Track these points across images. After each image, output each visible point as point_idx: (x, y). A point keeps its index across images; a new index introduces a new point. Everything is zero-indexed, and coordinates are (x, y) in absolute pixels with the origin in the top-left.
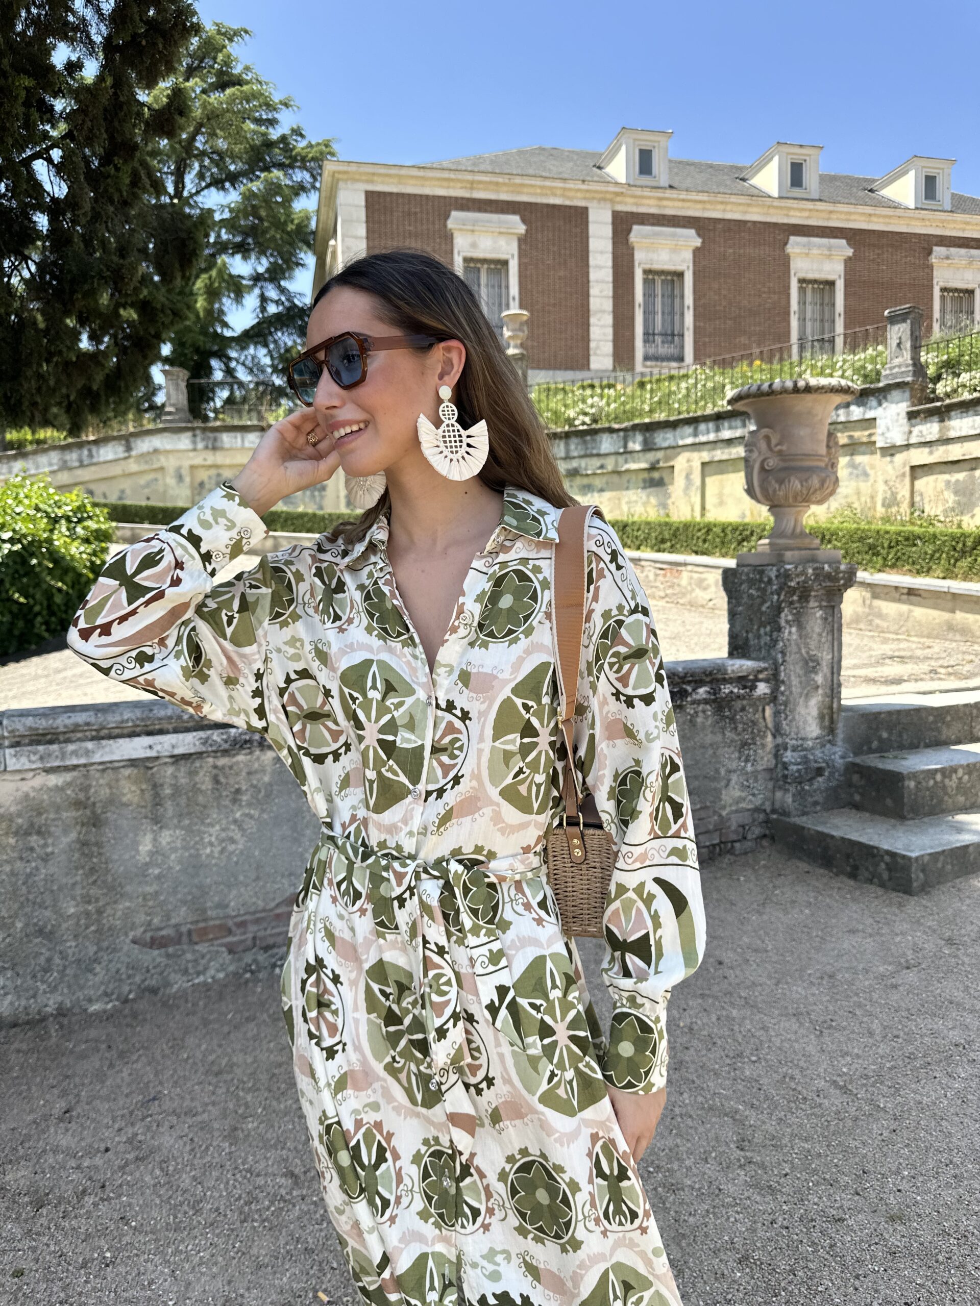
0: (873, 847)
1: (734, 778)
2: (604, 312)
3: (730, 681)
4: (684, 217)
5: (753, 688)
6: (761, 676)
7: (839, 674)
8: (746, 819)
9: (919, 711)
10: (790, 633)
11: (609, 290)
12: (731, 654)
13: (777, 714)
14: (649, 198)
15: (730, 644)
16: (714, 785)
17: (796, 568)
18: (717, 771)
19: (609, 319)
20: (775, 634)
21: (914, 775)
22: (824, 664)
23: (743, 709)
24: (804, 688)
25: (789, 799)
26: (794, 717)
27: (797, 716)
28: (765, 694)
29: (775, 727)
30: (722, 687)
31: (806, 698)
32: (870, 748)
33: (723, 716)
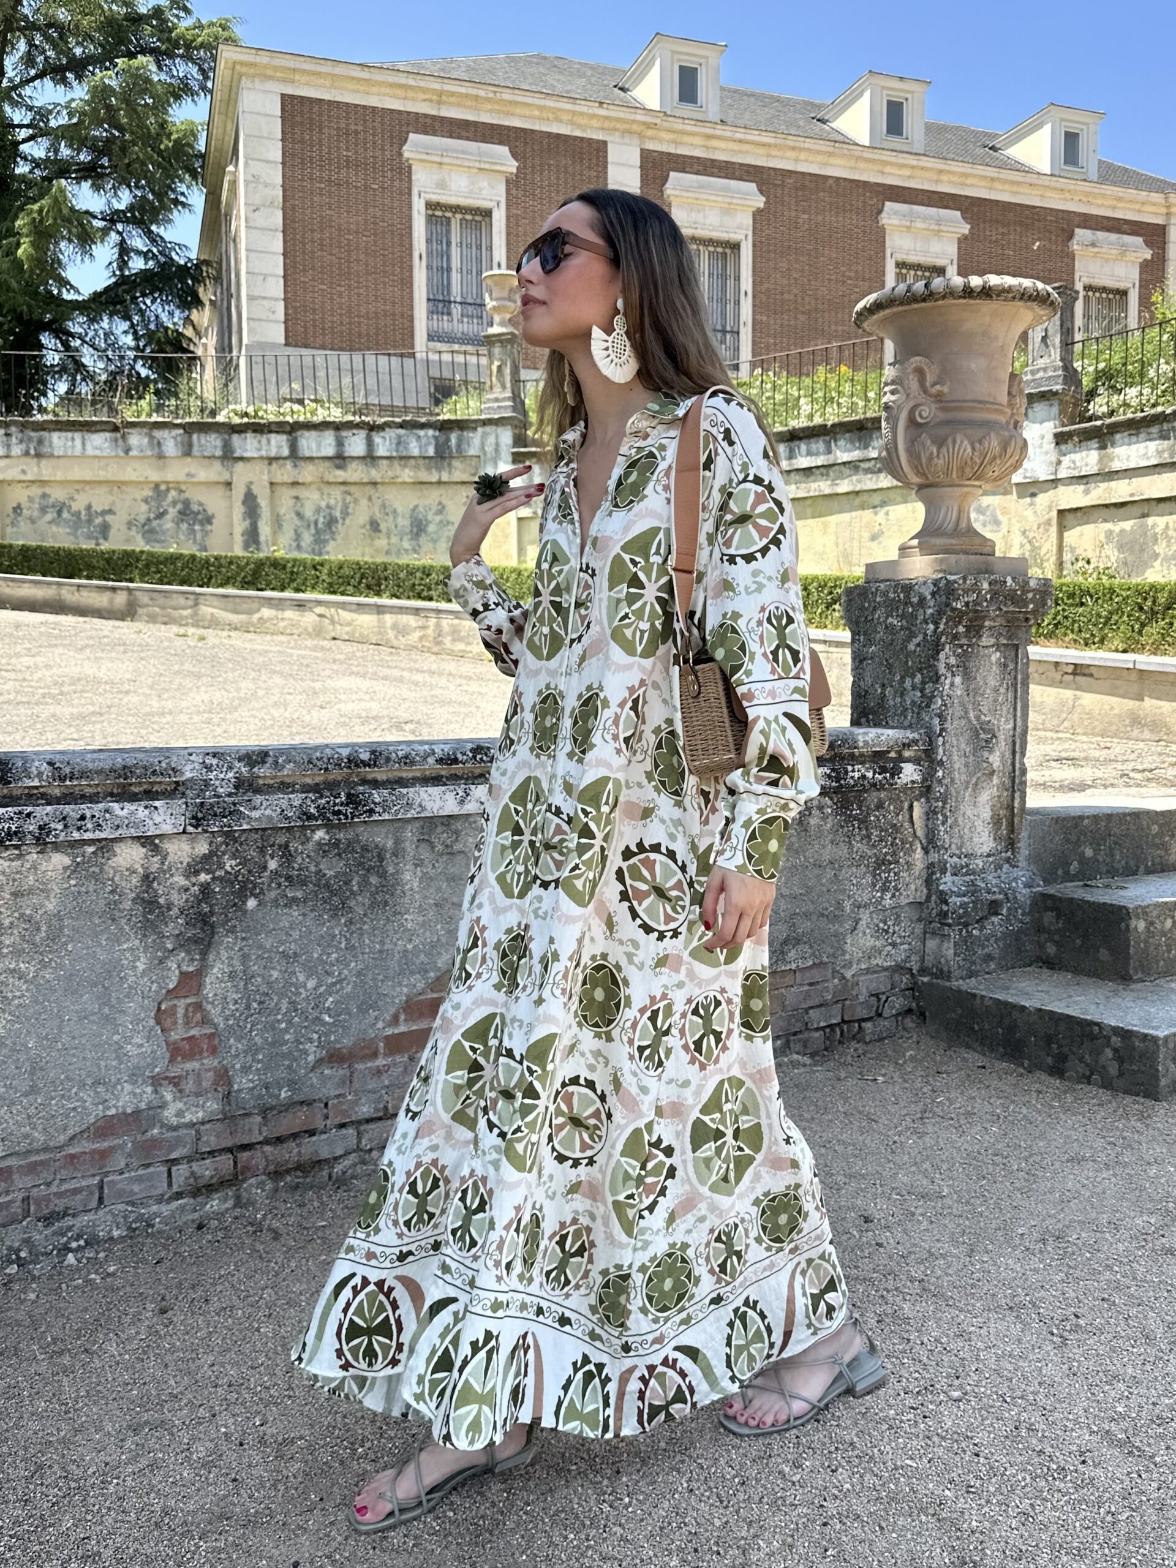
0: (1092, 1024)
1: (865, 916)
3: (861, 759)
5: (896, 771)
6: (907, 754)
7: (1023, 754)
8: (882, 983)
9: (1136, 815)
10: (952, 684)
12: (855, 722)
13: (930, 814)
15: (854, 707)
16: (834, 928)
17: (965, 579)
18: (839, 905)
20: (929, 687)
21: (1143, 911)
22: (1001, 737)
23: (880, 806)
24: (971, 775)
25: (949, 951)
26: (956, 820)
27: (960, 819)
28: (913, 782)
29: (927, 836)
30: (850, 768)
31: (974, 790)
32: (1067, 873)
33: (850, 816)
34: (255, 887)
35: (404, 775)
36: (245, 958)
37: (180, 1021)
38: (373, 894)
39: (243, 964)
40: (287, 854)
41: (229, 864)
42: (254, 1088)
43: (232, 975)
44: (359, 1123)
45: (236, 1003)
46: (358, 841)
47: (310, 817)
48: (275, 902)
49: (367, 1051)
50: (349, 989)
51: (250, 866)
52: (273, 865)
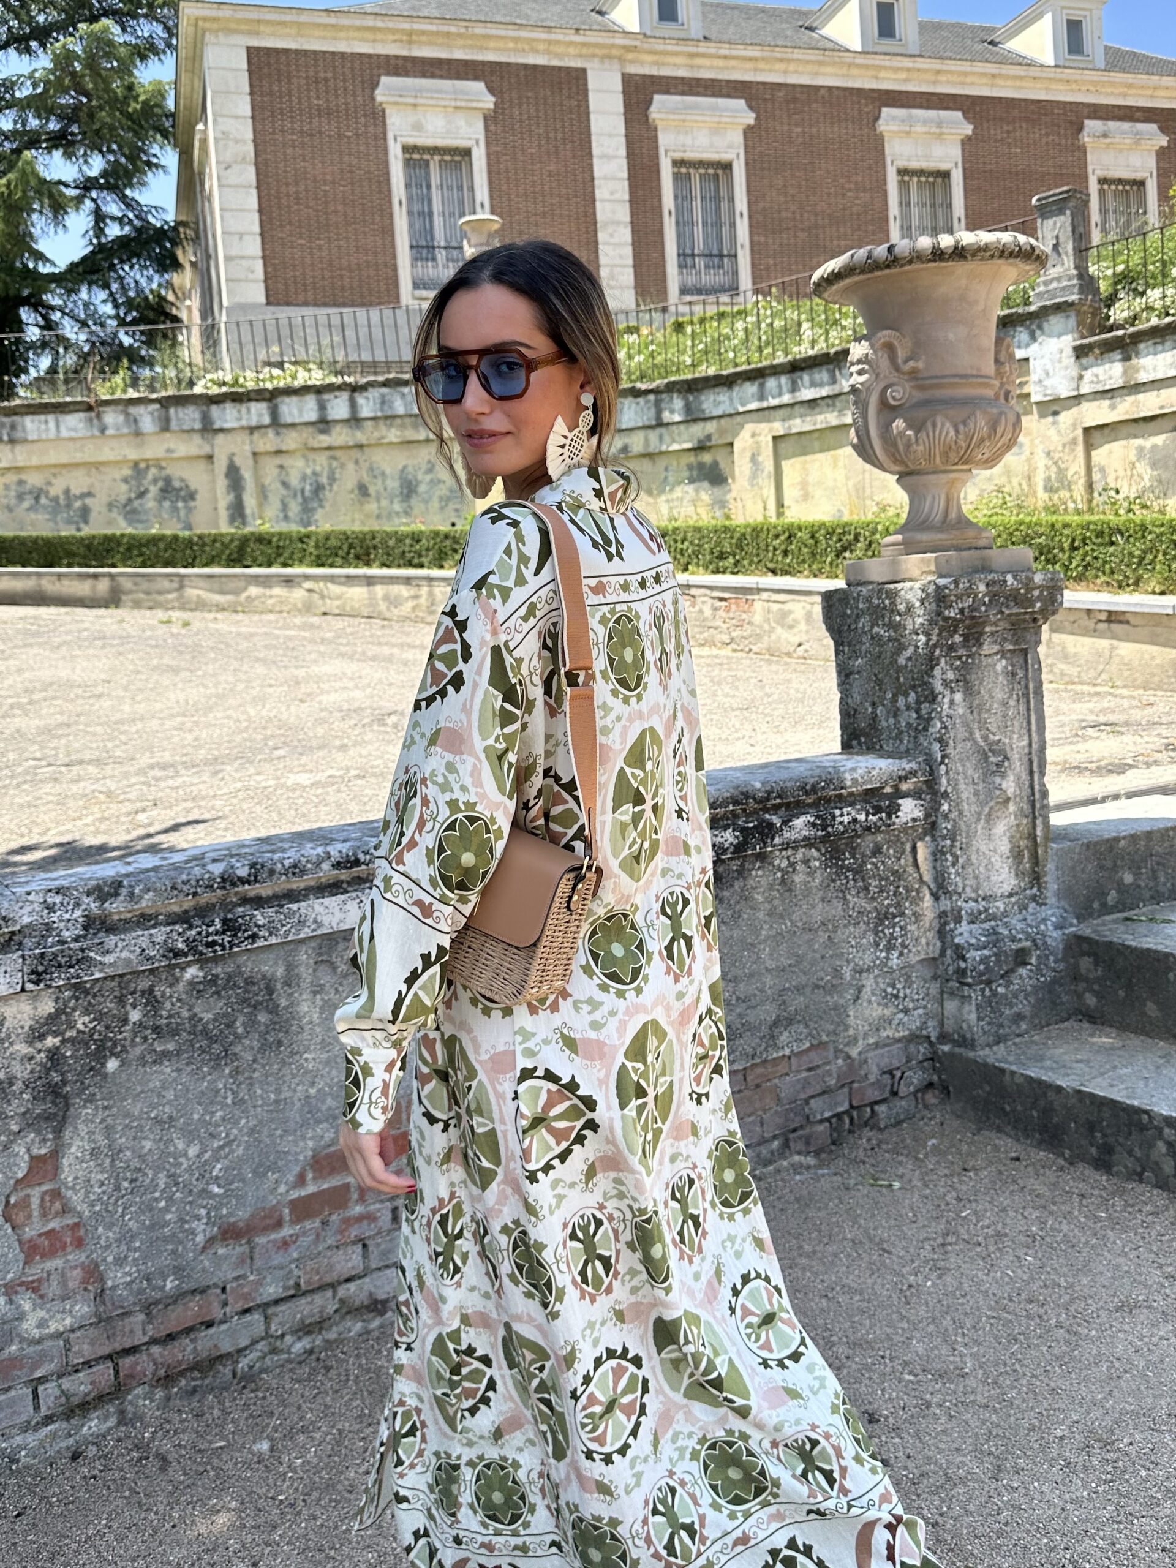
0: (1139, 1111)
1: (869, 982)
2: (618, 223)
3: (849, 800)
4: (728, 81)
5: (894, 809)
6: (904, 787)
7: (1042, 774)
8: (894, 1057)
10: (952, 702)
11: (623, 191)
13: (937, 854)
14: (676, 54)
15: (843, 727)
16: (831, 1000)
18: (837, 972)
19: (625, 234)
22: (1015, 756)
23: (877, 851)
24: (982, 805)
25: (971, 1015)
26: (969, 859)
27: (974, 857)
28: (914, 820)
29: (936, 879)
30: (837, 812)
31: (987, 821)
32: (1104, 905)
33: (842, 867)
34: (115, 1045)
35: (294, 886)
36: (109, 1130)
37: (35, 1214)
38: (263, 1035)
39: (107, 1138)
40: (152, 1001)
41: (82, 1021)
42: (132, 1282)
43: (94, 1153)
44: (267, 1305)
45: (102, 1184)
46: (241, 974)
47: (177, 954)
48: (142, 1061)
49: (269, 1221)
50: (240, 1151)
51: (107, 1020)
52: (135, 1016)
